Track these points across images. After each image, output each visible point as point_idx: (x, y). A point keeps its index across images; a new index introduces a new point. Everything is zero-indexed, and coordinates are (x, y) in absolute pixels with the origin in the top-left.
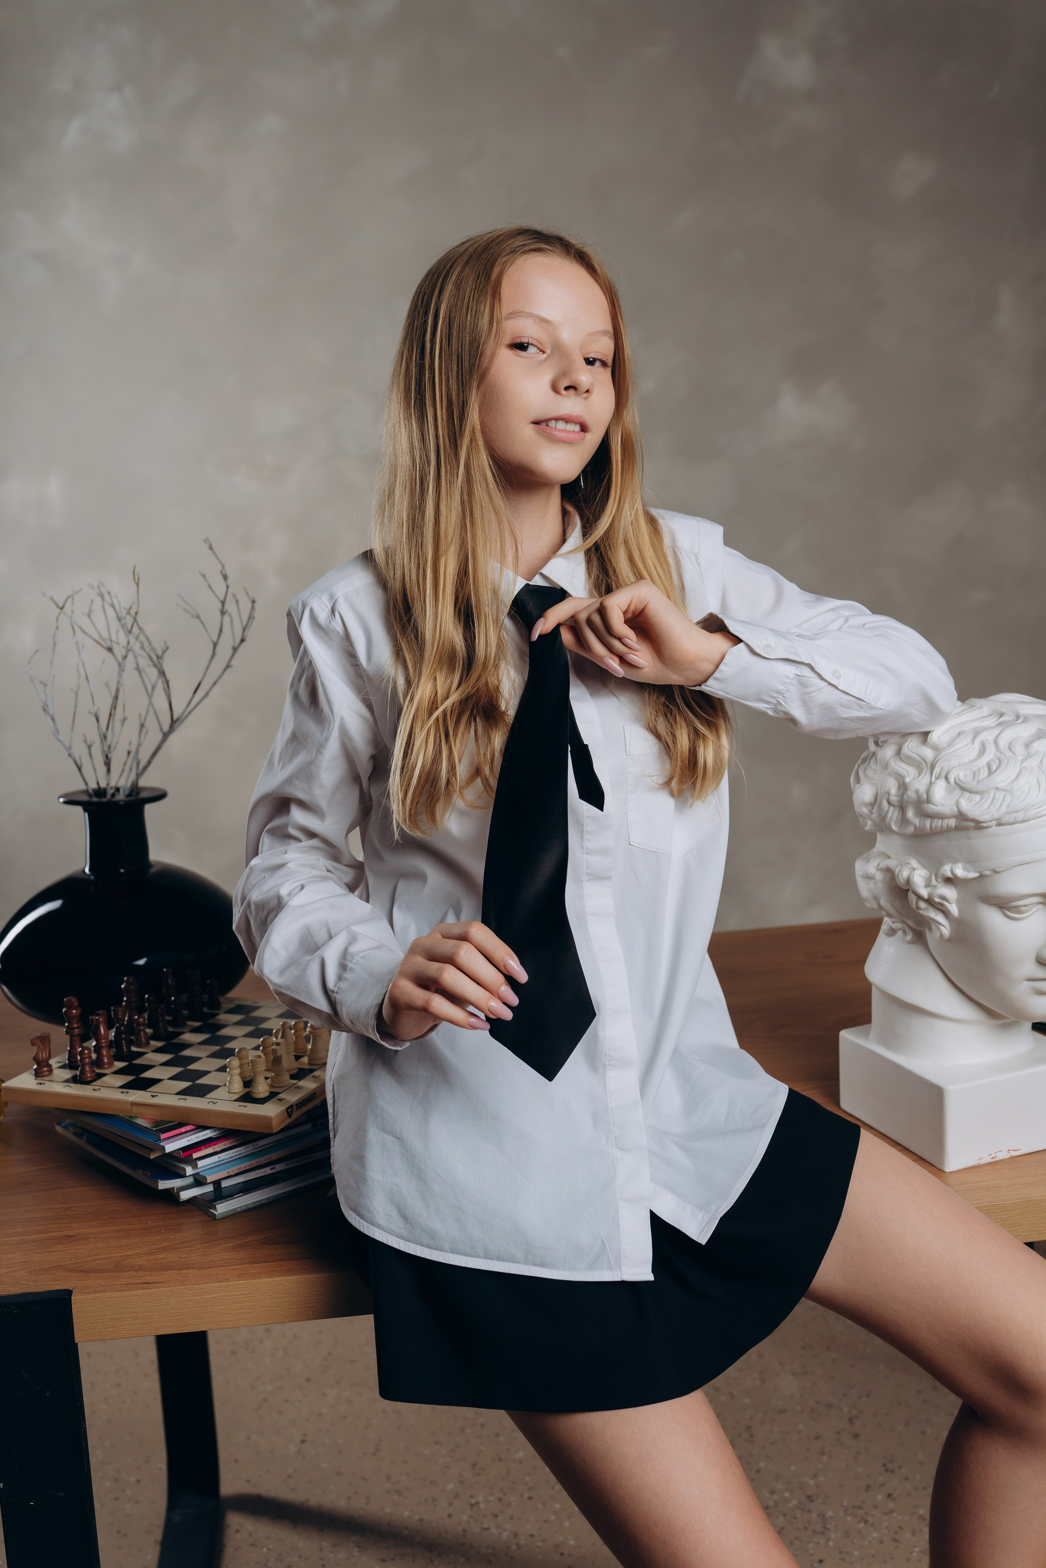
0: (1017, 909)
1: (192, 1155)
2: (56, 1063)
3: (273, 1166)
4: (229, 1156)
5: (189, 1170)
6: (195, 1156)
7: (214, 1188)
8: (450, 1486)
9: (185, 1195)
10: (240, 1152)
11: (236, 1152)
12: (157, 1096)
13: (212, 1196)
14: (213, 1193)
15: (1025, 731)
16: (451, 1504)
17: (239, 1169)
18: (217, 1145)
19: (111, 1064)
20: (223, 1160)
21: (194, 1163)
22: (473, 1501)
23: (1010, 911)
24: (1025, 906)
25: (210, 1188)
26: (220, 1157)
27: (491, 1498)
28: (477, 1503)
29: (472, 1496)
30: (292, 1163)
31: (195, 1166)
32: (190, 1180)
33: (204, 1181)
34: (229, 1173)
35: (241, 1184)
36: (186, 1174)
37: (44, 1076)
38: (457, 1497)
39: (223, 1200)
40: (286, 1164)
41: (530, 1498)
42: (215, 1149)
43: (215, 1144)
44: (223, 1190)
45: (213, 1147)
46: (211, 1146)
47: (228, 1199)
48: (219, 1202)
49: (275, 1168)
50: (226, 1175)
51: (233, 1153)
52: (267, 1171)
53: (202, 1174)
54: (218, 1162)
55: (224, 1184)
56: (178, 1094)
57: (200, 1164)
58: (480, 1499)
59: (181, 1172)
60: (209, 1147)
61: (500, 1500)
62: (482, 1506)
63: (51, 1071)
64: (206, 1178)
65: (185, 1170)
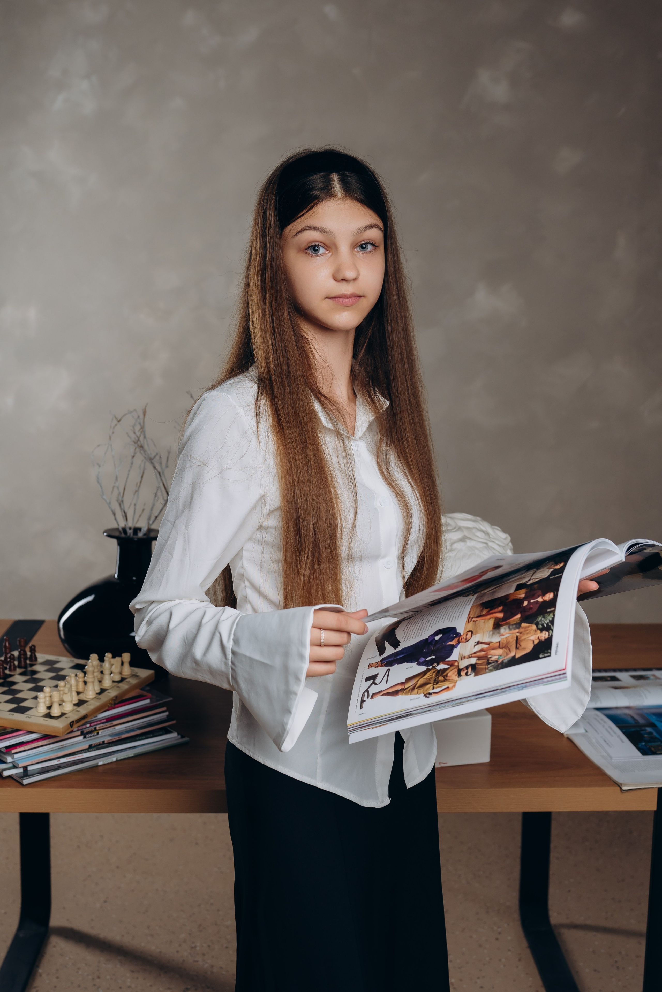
1: (11, 751)
3: (58, 760)
4: (33, 753)
5: (9, 759)
6: (13, 751)
7: (24, 770)
8: (183, 936)
9: (6, 774)
10: (40, 751)
11: (37, 751)
13: (22, 775)
14: (23, 772)
16: (180, 945)
17: (39, 760)
20: (30, 755)
21: (12, 755)
22: (193, 945)
25: (21, 770)
26: (27, 753)
27: (204, 945)
28: (195, 947)
29: (193, 942)
30: (70, 758)
31: (13, 758)
32: (11, 765)
33: (17, 766)
34: (32, 762)
35: (39, 769)
36: (7, 762)
38: (185, 941)
39: (28, 777)
40: (67, 759)
41: (227, 947)
43: (25, 746)
44: (29, 772)
45: (24, 747)
46: (23, 746)
47: (31, 777)
48: (25, 778)
49: (59, 761)
50: (31, 763)
51: (35, 751)
52: (55, 762)
53: (16, 762)
54: (27, 756)
55: (29, 768)
56: (10, 711)
57: (16, 756)
58: (198, 944)
59: (4, 760)
61: (209, 946)
62: (198, 948)
64: (19, 765)
65: (7, 759)
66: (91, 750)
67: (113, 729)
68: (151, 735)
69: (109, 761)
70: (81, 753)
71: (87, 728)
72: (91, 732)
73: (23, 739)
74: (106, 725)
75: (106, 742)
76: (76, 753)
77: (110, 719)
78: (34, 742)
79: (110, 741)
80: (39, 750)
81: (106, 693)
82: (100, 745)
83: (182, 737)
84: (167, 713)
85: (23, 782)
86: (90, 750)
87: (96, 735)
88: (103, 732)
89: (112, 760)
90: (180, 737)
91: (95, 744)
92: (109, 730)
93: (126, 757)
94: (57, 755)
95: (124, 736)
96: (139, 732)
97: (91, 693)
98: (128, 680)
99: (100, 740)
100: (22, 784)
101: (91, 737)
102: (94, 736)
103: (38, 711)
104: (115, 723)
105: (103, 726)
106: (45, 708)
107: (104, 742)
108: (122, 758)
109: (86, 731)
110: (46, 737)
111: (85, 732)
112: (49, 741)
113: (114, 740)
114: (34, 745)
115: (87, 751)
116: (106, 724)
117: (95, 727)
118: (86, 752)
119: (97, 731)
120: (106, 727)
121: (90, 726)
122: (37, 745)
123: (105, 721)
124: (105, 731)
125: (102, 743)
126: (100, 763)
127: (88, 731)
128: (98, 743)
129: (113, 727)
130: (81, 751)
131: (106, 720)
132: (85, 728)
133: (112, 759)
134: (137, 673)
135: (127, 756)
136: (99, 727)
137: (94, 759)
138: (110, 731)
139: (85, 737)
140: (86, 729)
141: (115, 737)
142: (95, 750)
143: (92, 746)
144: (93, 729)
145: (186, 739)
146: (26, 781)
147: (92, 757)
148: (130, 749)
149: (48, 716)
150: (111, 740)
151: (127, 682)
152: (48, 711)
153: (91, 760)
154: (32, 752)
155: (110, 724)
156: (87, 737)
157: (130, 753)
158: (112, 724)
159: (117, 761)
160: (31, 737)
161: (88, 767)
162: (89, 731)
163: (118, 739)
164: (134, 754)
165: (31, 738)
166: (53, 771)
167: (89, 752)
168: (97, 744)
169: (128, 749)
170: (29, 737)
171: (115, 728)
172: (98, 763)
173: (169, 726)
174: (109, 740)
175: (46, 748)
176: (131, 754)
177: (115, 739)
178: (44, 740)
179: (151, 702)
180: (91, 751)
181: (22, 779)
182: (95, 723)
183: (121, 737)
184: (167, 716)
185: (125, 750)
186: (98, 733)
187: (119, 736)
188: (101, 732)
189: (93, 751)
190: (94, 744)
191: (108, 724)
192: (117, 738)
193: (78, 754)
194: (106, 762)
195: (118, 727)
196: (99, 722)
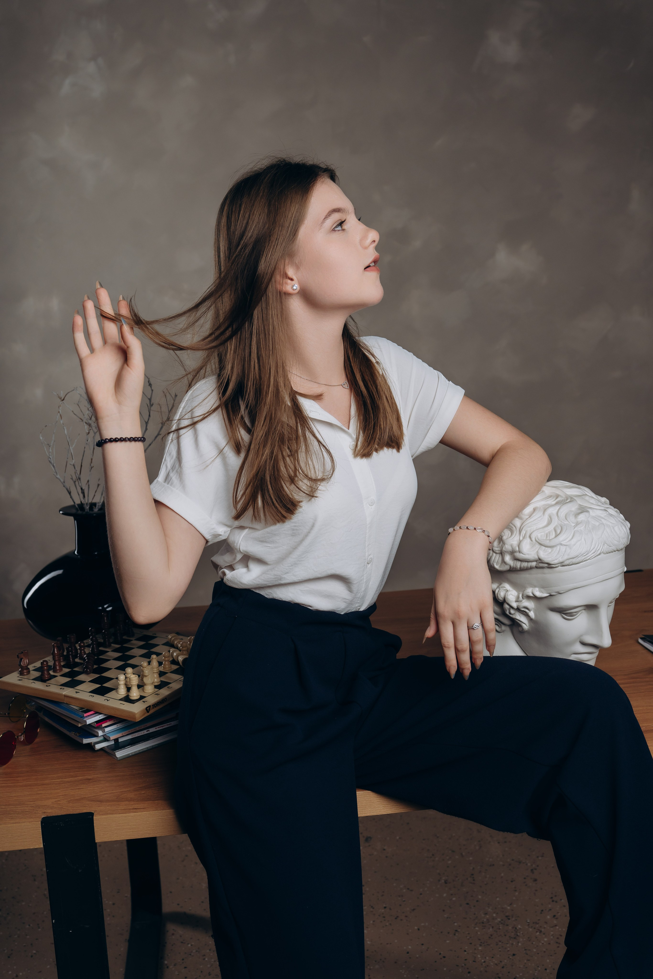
0: (571, 615)
1: (100, 725)
2: (33, 667)
9: (98, 747)
12: (79, 692)
13: (113, 747)
14: (114, 745)
15: (572, 507)
18: (109, 722)
19: (61, 670)
23: (566, 615)
24: (575, 612)
25: (112, 743)
32: (101, 738)
35: (130, 741)
37: (25, 675)
53: (107, 735)
55: (119, 741)
56: (90, 692)
63: (29, 672)
64: (109, 738)
103: (119, 693)
149: (127, 699)
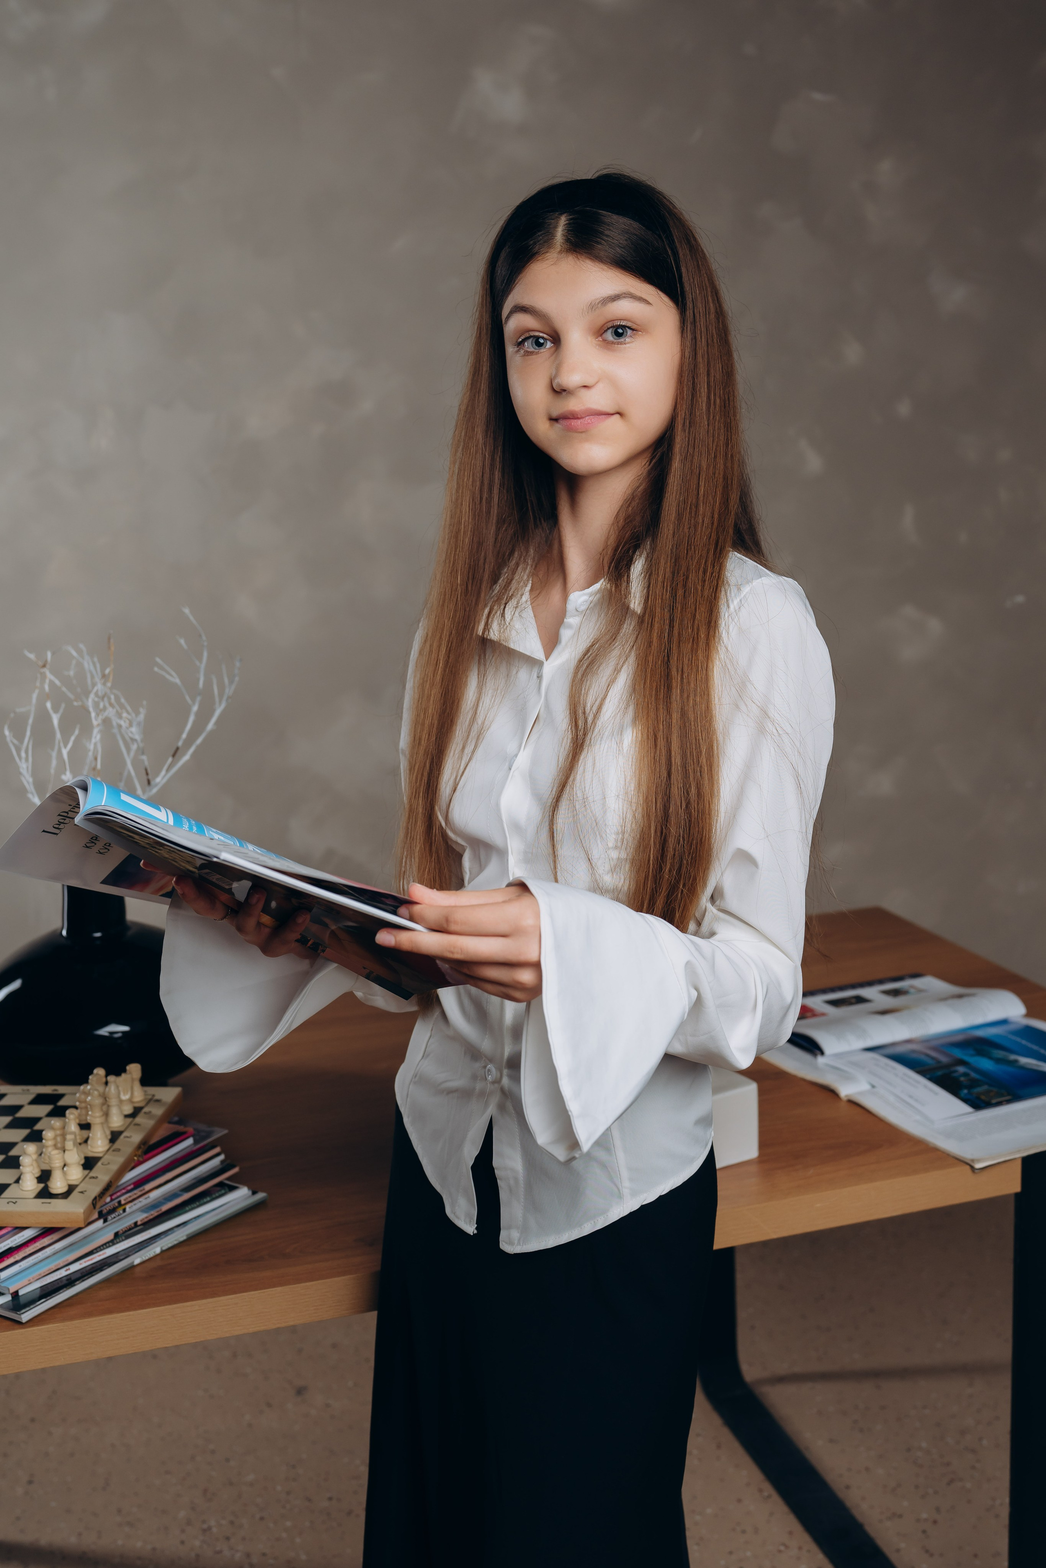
3: (67, 1268)
7: (12, 1297)
11: (35, 1258)
13: (11, 1306)
14: (11, 1303)
17: (39, 1275)
18: (18, 1254)
20: (23, 1268)
25: (8, 1298)
26: (20, 1266)
30: (85, 1262)
34: (29, 1280)
35: (38, 1291)
39: (28, 1309)
40: (81, 1264)
42: (15, 1258)
43: (17, 1253)
44: (22, 1300)
45: (14, 1257)
47: (32, 1307)
48: (21, 1310)
49: (69, 1269)
50: (27, 1283)
51: (32, 1260)
52: (63, 1273)
55: (21, 1293)
60: (11, 1256)
64: (9, 1289)
66: (118, 1240)
67: (146, 1198)
68: (208, 1199)
69: (150, 1255)
70: (101, 1250)
71: (107, 1204)
72: (113, 1210)
73: (12, 1242)
74: (135, 1194)
75: (139, 1223)
76: (95, 1251)
77: (140, 1183)
78: (29, 1245)
79: (146, 1220)
80: (37, 1257)
81: (122, 1137)
82: (130, 1229)
83: (254, 1193)
84: (222, 1157)
85: (21, 1318)
86: (115, 1242)
87: (121, 1214)
88: (132, 1206)
89: (154, 1252)
90: (250, 1193)
91: (124, 1230)
92: (140, 1202)
93: (176, 1242)
94: (68, 1260)
95: (165, 1208)
96: (187, 1196)
97: (99, 1143)
98: (146, 1110)
99: (127, 1223)
100: (19, 1323)
101: (115, 1218)
102: (119, 1215)
103: (24, 1189)
104: (148, 1187)
105: (130, 1197)
106: (36, 1181)
107: (136, 1223)
108: (170, 1245)
109: (106, 1209)
110: (47, 1231)
111: (105, 1211)
112: (52, 1238)
113: (151, 1217)
114: (30, 1250)
115: (111, 1244)
116: (135, 1192)
117: (118, 1200)
118: (110, 1246)
119: (123, 1207)
120: (135, 1196)
121: (112, 1200)
122: (33, 1248)
123: (132, 1186)
124: (135, 1204)
125: (133, 1226)
126: (137, 1262)
127: (110, 1210)
128: (128, 1228)
129: (146, 1196)
130: (102, 1245)
131: (134, 1186)
132: (104, 1205)
133: (154, 1250)
134: (153, 1096)
135: (176, 1240)
136: (125, 1200)
137: (125, 1256)
138: (143, 1202)
139: (105, 1221)
140: (105, 1207)
141: (152, 1212)
142: (123, 1240)
143: (120, 1233)
144: (117, 1204)
145: (261, 1196)
146: (26, 1316)
147: (121, 1253)
148: (179, 1228)
149: (45, 1194)
150: (146, 1217)
151: (145, 1113)
152: (42, 1185)
153: (121, 1258)
154: (28, 1262)
155: (141, 1191)
156: (108, 1220)
157: (181, 1235)
158: (144, 1189)
159: (163, 1252)
160: (23, 1236)
161: (119, 1272)
162: (110, 1208)
163: (156, 1214)
164: (187, 1235)
165: (23, 1238)
166: (65, 1289)
167: (114, 1244)
168: (126, 1229)
169: (175, 1229)
170: (20, 1237)
171: (149, 1197)
172: (133, 1262)
173: (229, 1179)
174: (143, 1219)
175: (48, 1251)
176: (182, 1237)
177: (152, 1215)
178: (44, 1238)
179: (196, 1142)
180: (117, 1243)
181: (18, 1313)
182: (119, 1194)
183: (161, 1210)
184: (222, 1162)
185: (172, 1231)
186: (124, 1210)
187: (158, 1209)
188: (130, 1208)
189: (120, 1242)
190: (122, 1230)
191: (137, 1192)
192: (154, 1213)
193: (97, 1252)
194: (145, 1257)
195: (155, 1195)
196: (124, 1191)
